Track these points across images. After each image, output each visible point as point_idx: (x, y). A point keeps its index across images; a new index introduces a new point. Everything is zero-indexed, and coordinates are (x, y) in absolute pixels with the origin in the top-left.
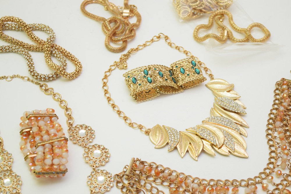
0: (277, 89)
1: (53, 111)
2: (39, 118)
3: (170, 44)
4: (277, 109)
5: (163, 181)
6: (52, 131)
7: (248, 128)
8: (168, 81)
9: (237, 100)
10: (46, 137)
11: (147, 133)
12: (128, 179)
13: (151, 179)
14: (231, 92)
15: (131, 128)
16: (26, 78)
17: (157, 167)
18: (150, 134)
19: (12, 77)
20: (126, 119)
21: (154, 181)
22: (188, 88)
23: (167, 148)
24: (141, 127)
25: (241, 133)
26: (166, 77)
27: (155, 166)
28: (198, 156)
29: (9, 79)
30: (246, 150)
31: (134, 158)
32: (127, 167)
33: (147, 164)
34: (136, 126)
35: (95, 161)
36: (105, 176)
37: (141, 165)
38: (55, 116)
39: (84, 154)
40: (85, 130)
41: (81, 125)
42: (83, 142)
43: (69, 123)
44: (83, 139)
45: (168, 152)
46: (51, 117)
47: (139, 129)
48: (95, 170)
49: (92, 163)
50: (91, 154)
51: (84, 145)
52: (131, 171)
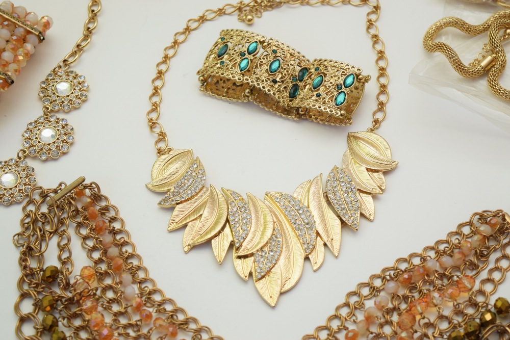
0: (470, 223)
1: (47, 25)
2: (6, 23)
3: (370, 24)
4: (424, 259)
5: (94, 249)
6: (7, 56)
7: (337, 257)
8: (276, 86)
9: (370, 196)
11: (160, 152)
12: (50, 207)
13: (84, 232)
14: (375, 174)
15: (148, 129)
17: (113, 219)
18: (163, 157)
20: (155, 107)
21: (85, 238)
22: (312, 121)
23: (159, 199)
24: (162, 136)
25: (310, 256)
26: (280, 76)
27: (112, 214)
28: (194, 247)
30: (282, 294)
31: (84, 181)
32: (63, 186)
33: (103, 204)
34: (157, 130)
35: (33, 146)
36: (21, 178)
37: (90, 197)
38: (35, 34)
39: (31, 124)
40: (73, 87)
41: (77, 75)
42: (51, 103)
43: (65, 61)
44: (54, 99)
45: (158, 206)
46: (29, 32)
47: (157, 139)
48: (20, 158)
49: (27, 146)
50: (39, 129)
51: (48, 109)
52: (64, 196)
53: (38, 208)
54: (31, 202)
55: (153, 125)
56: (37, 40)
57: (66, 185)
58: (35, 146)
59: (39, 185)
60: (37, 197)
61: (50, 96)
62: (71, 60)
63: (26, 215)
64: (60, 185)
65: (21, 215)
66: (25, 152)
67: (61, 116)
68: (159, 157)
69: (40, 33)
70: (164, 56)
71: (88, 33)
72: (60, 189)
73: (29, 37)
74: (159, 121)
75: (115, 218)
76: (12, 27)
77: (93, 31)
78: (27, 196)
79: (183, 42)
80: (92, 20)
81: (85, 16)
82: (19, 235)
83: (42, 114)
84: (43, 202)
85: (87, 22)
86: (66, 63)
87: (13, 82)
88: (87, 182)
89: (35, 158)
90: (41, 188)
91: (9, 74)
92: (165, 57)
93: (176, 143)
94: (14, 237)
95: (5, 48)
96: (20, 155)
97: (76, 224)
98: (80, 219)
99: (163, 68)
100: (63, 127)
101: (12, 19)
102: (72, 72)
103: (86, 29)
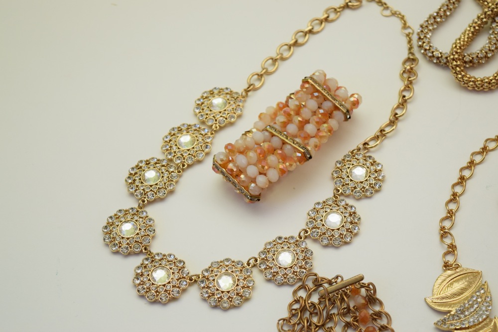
2: (316, 94)
6: (310, 128)
10: (292, 128)
11: (447, 266)
15: (438, 237)
16: (407, 31)
17: (384, 328)
18: (449, 272)
19: (394, 14)
20: (450, 215)
23: (437, 318)
24: (452, 249)
27: (384, 322)
29: (388, 13)
31: (362, 279)
32: (340, 279)
33: (377, 308)
34: (448, 241)
35: (317, 228)
36: (298, 259)
37: (365, 298)
38: (342, 111)
39: (318, 203)
40: (369, 174)
41: (375, 162)
42: (343, 185)
43: (365, 144)
44: (347, 182)
45: (433, 326)
46: (336, 108)
47: (445, 251)
48: (301, 238)
49: (311, 226)
50: (326, 212)
51: (339, 191)
52: (338, 290)
53: (309, 296)
54: (303, 287)
55: (444, 233)
56: (343, 118)
57: (342, 280)
58: (319, 228)
59: (315, 271)
60: (310, 284)
61: (343, 179)
62: (372, 144)
63: (295, 301)
64: (337, 277)
65: (290, 299)
66: (307, 232)
67: (350, 202)
68: (445, 271)
69: (348, 111)
70: (469, 160)
71: (395, 120)
72: (336, 282)
73: (336, 113)
74: (452, 232)
75: (387, 327)
76: (321, 99)
77: (400, 118)
78: (300, 279)
79: (493, 150)
80: (401, 106)
81: (395, 100)
82: (284, 320)
83: (331, 195)
84: (315, 290)
85: (395, 106)
86: (366, 146)
87: (311, 157)
88: (365, 281)
89: (315, 240)
90: (316, 275)
91: (309, 148)
92: (470, 163)
93: (466, 260)
94: (279, 321)
95: (309, 120)
96: (302, 234)
97: (344, 324)
98: (349, 319)
99: (467, 173)
100: (351, 215)
101: (323, 92)
102: (370, 157)
103: (393, 115)
